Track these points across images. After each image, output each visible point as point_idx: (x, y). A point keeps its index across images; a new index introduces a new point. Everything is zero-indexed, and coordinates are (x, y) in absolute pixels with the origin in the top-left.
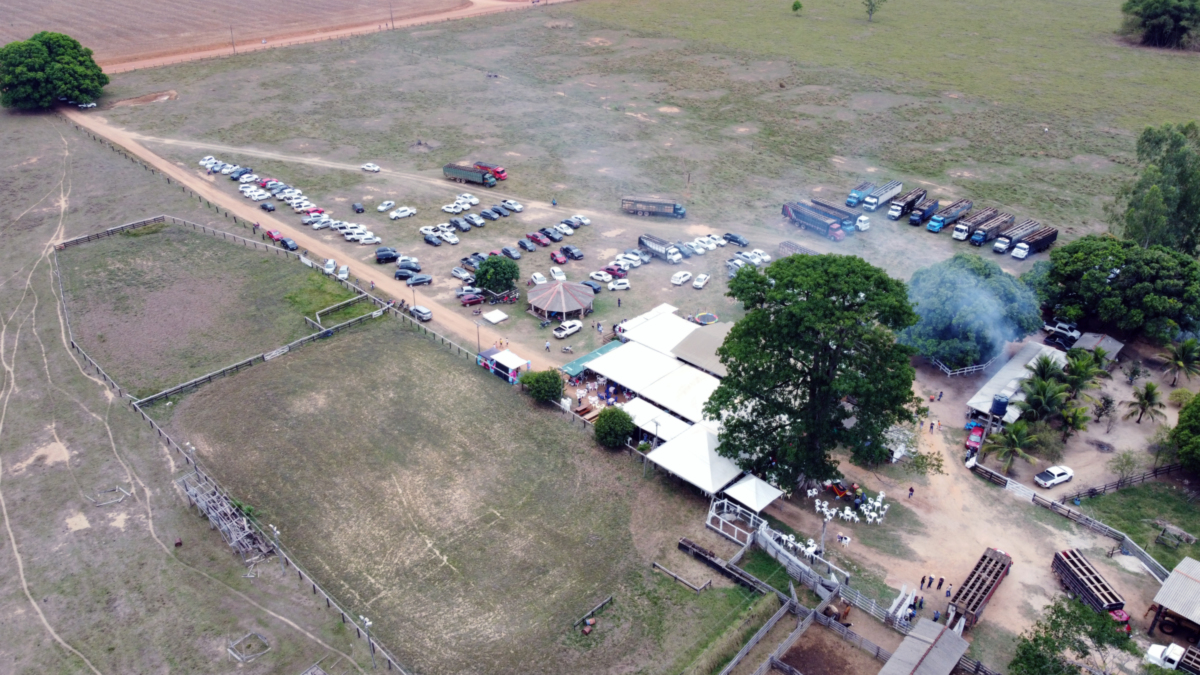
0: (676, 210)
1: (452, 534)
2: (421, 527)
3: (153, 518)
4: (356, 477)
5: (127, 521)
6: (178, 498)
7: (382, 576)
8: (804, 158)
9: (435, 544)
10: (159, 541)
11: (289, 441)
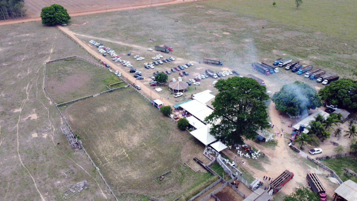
0: (219, 63)
1: (131, 149)
2: (123, 146)
3: (54, 136)
4: (109, 130)
5: (47, 136)
6: (61, 131)
7: (109, 158)
8: (264, 50)
9: (126, 151)
10: (54, 142)
11: (94, 119)
